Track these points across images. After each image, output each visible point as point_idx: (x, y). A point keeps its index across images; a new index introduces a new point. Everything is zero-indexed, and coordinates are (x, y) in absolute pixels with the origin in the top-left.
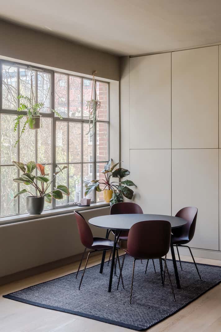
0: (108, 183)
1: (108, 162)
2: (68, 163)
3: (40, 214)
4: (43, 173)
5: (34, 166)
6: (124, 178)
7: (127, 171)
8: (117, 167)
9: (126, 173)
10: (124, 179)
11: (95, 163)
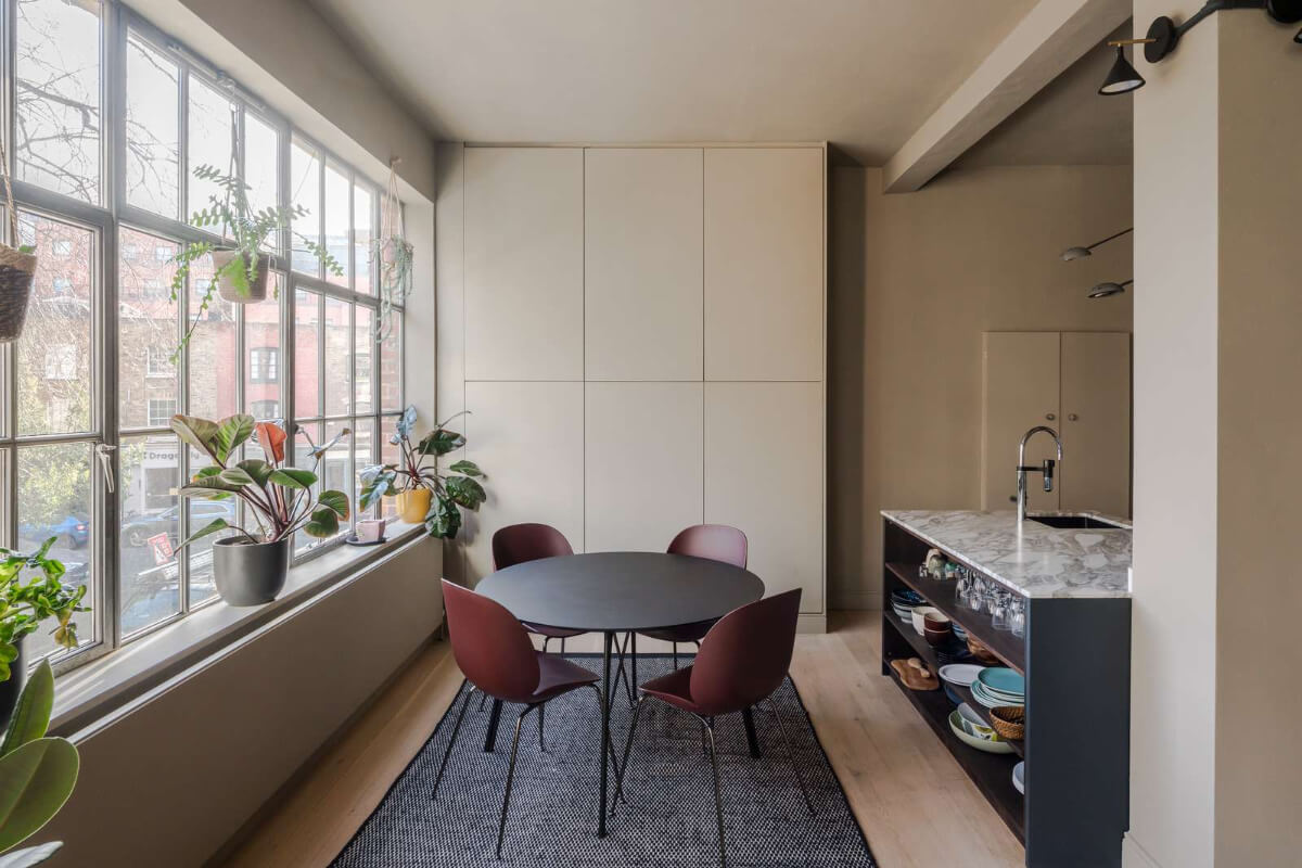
0: (413, 473)
1: (402, 414)
2: (354, 418)
3: (273, 600)
4: (278, 455)
5: (244, 431)
6: (447, 454)
7: (456, 436)
8: (431, 429)
9: (456, 442)
10: (451, 458)
11: (378, 416)
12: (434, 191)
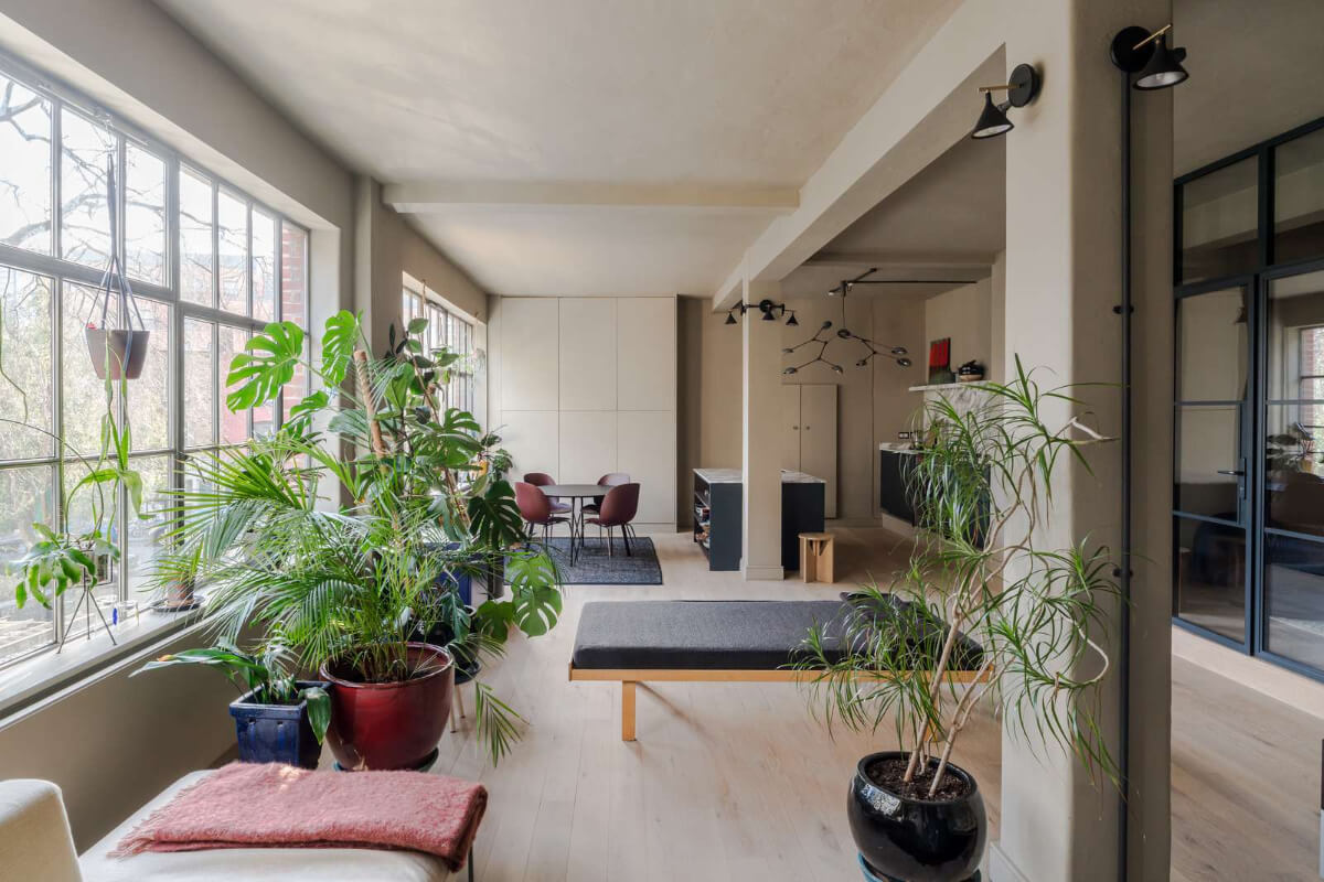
12: (487, 318)
